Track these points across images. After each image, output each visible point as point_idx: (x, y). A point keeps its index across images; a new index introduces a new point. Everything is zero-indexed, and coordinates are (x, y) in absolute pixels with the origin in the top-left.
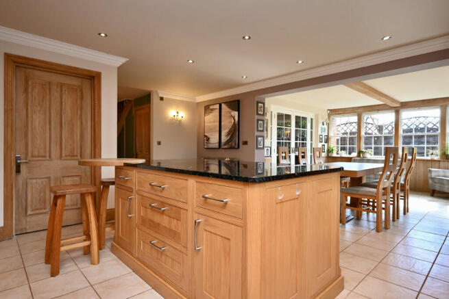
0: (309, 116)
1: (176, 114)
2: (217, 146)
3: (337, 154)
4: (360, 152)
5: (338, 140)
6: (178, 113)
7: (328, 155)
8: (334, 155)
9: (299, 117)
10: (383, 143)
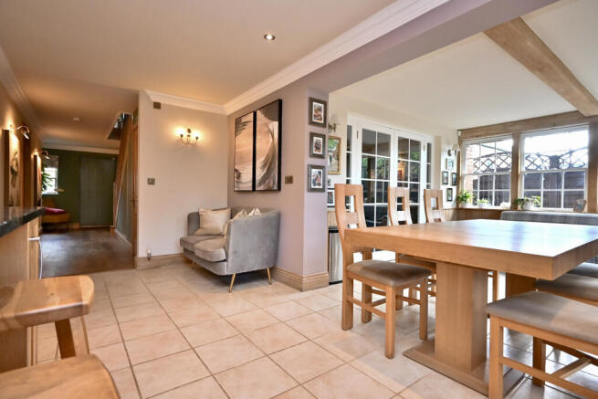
0: (424, 139)
1: (185, 134)
2: (249, 186)
3: (475, 204)
4: (515, 203)
5: (475, 182)
6: (189, 131)
7: (458, 206)
8: (469, 205)
9: (406, 140)
10: (563, 186)
